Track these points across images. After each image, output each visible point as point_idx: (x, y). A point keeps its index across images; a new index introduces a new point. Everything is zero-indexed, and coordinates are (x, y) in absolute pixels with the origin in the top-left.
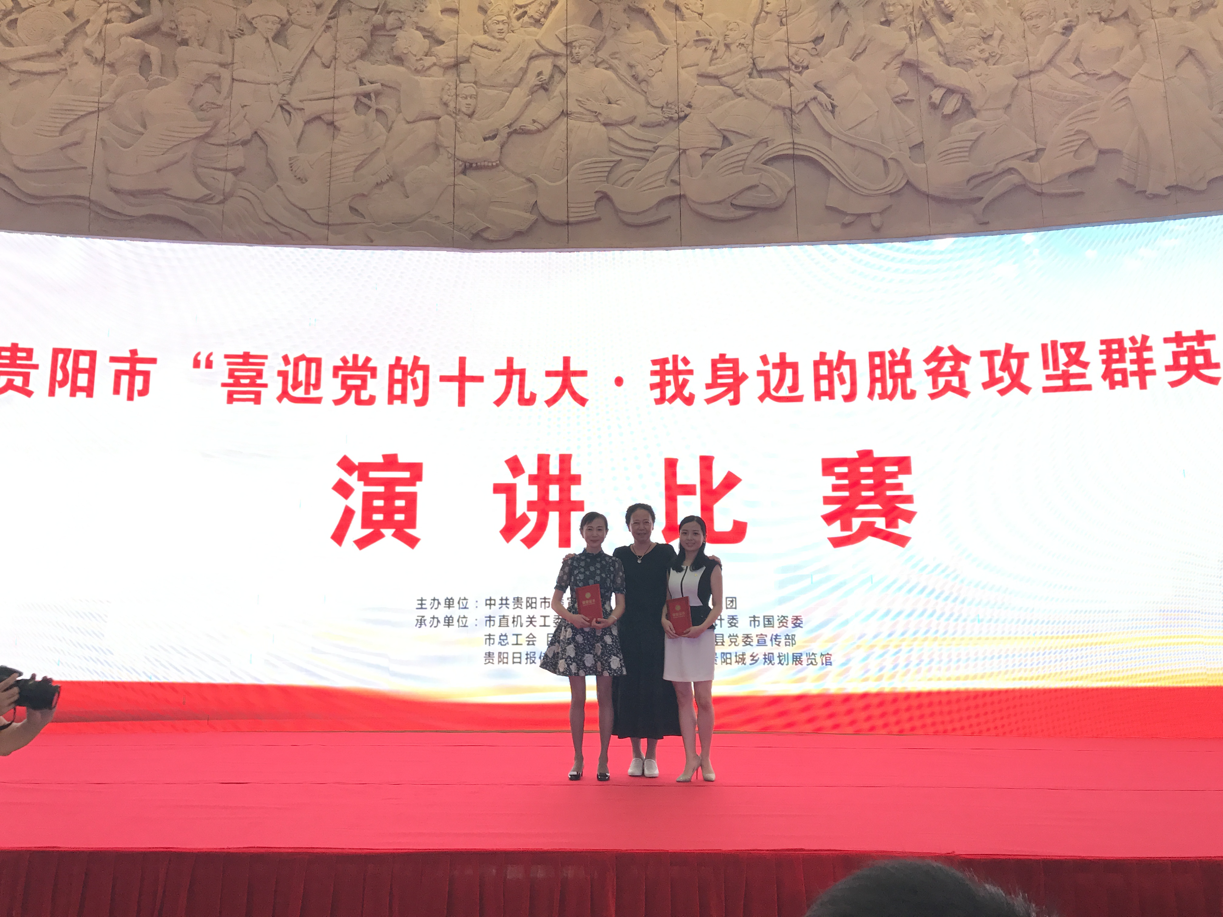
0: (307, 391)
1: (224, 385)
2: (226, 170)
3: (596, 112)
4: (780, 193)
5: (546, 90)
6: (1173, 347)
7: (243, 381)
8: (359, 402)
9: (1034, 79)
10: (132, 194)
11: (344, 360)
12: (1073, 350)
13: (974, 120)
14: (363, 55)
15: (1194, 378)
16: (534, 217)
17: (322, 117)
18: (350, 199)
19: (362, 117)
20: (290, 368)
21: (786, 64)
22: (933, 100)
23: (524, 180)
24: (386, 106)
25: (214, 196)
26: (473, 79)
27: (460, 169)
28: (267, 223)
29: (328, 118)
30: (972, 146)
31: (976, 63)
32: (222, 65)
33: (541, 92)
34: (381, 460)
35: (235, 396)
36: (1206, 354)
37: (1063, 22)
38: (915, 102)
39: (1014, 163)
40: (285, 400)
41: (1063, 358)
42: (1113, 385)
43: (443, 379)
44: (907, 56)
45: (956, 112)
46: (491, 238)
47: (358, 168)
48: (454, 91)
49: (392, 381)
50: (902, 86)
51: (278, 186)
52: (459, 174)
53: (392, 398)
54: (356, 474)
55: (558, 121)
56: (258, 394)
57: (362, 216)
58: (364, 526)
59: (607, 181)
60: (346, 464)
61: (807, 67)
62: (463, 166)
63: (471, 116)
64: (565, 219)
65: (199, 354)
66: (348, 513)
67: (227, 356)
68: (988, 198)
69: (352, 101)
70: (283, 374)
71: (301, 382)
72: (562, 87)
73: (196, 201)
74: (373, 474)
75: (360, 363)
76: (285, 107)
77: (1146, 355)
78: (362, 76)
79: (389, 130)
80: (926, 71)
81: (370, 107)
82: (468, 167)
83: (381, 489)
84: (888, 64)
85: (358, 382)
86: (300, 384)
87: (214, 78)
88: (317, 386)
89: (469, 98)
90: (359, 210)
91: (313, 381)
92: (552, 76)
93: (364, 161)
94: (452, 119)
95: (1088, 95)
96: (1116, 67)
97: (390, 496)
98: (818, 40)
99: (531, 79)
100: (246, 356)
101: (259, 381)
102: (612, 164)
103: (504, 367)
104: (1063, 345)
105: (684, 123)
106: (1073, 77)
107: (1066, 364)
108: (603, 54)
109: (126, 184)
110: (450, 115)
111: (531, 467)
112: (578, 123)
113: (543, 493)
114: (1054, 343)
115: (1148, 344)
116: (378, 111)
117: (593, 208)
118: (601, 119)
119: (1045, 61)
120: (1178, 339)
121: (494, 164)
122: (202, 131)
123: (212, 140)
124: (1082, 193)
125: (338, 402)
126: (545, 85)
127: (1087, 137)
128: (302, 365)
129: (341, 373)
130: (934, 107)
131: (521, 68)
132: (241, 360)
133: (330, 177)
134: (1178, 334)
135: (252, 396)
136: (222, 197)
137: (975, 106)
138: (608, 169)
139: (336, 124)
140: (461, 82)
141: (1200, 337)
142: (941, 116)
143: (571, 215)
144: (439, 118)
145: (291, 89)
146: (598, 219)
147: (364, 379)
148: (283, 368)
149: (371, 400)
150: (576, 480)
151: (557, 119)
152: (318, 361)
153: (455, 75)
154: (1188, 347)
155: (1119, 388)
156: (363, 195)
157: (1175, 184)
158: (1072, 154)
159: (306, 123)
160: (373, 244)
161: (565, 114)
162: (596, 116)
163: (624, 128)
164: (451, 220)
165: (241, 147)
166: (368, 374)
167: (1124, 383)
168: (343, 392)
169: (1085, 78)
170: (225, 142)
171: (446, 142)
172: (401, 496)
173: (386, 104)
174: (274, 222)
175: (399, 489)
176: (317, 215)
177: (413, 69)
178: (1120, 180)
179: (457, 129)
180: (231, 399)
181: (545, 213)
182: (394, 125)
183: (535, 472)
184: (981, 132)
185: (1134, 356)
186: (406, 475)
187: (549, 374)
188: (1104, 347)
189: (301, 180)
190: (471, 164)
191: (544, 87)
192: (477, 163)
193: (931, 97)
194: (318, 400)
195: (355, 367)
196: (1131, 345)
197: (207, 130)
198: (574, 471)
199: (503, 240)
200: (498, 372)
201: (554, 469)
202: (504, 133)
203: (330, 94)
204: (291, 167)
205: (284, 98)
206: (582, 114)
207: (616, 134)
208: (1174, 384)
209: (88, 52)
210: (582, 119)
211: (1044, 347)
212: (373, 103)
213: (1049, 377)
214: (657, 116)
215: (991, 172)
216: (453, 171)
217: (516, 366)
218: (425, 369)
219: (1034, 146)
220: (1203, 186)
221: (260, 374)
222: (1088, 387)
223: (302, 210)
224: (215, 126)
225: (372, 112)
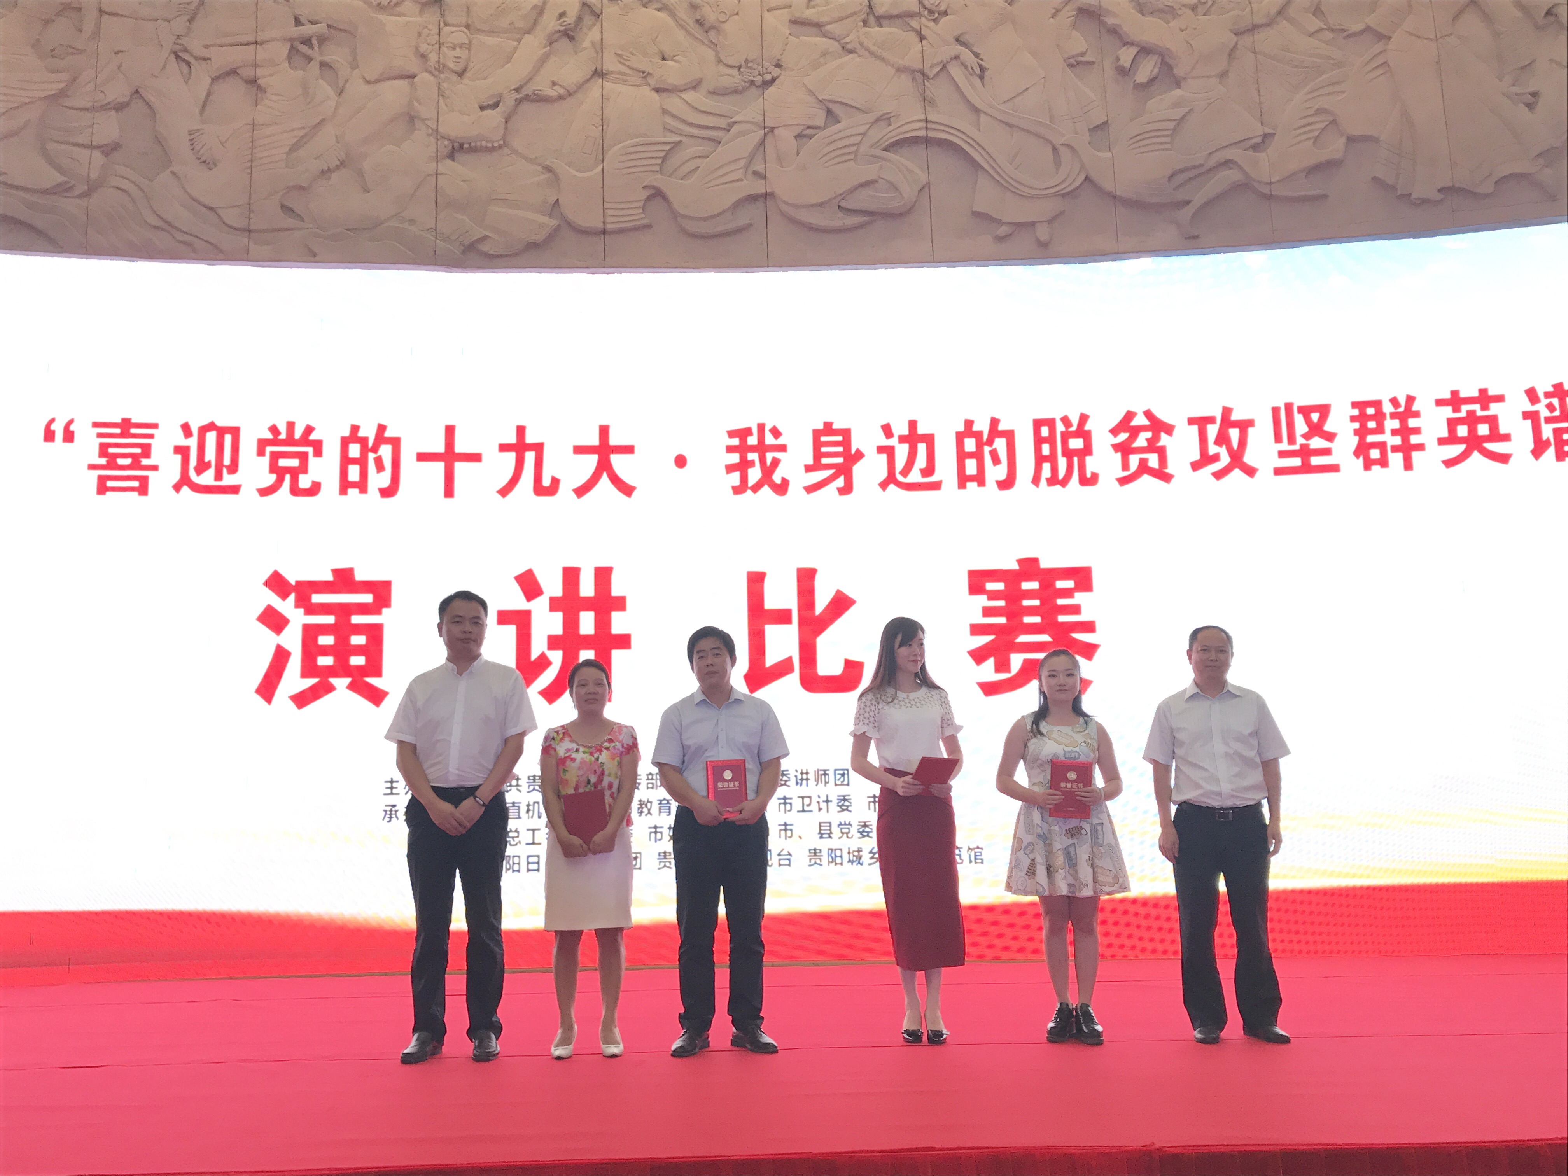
0: (219, 476)
1: (92, 467)
2: (92, 147)
3: (644, 72)
4: (908, 192)
5: (571, 38)
6: (1447, 412)
7: (121, 461)
8: (295, 491)
9: (1260, 36)
11: (274, 429)
12: (1315, 417)
13: (1178, 92)
15: (1476, 455)
16: (554, 222)
17: (238, 71)
18: (281, 193)
19: (300, 73)
20: (192, 443)
21: (915, 7)
22: (1121, 62)
23: (540, 168)
24: (334, 57)
25: (74, 185)
26: (464, 21)
27: (445, 151)
28: (155, 227)
29: (248, 73)
30: (1174, 130)
31: (1179, 12)
33: (565, 41)
34: (330, 577)
35: (110, 484)
36: (1492, 421)
38: (1096, 65)
39: (1232, 154)
40: (185, 489)
41: (1301, 427)
42: (1368, 465)
43: (422, 457)
44: (1086, 2)
45: (1153, 80)
46: (491, 252)
47: (294, 148)
48: (437, 37)
49: (346, 461)
50: (1078, 43)
51: (173, 173)
52: (444, 159)
53: (345, 486)
54: (292, 597)
55: (588, 85)
56: (144, 481)
58: (305, 674)
59: (661, 171)
60: (277, 583)
61: (946, 13)
62: (450, 147)
63: (461, 74)
64: (601, 225)
65: (52, 421)
66: (281, 656)
67: (96, 425)
68: (1198, 200)
69: (285, 49)
70: (182, 451)
71: (209, 462)
72: (594, 34)
73: (46, 192)
74: (317, 598)
75: (298, 435)
76: (180, 54)
77: (1412, 423)
78: (298, 12)
79: (340, 93)
80: (1110, 21)
81: (310, 59)
83: (330, 619)
85: (294, 463)
86: (208, 466)
87: (72, 10)
88: (233, 468)
89: (458, 49)
90: (295, 209)
91: (227, 461)
92: (579, 19)
93: (302, 137)
94: (432, 78)
95: (1333, 59)
96: (1371, 20)
97: (343, 630)
99: (550, 23)
100: (126, 425)
101: (145, 462)
102: (667, 148)
103: (512, 439)
104: (1301, 410)
105: (772, 89)
106: (1312, 35)
107: (1306, 436)
110: (430, 72)
111: (553, 586)
112: (619, 87)
113: (571, 623)
114: (1289, 407)
115: (1415, 408)
116: (323, 65)
117: (641, 211)
118: (652, 81)
119: (1274, 11)
120: (1455, 400)
121: (496, 144)
122: (54, 88)
123: (68, 102)
124: (1325, 196)
125: (265, 492)
126: (571, 33)
127: (1331, 119)
128: (211, 438)
129: (269, 449)
130: (1123, 72)
131: (535, 7)
132: (118, 431)
133: (252, 161)
134: (1455, 393)
135: (136, 484)
136: (86, 187)
137: (1179, 72)
138: (662, 154)
139: (259, 81)
140: (446, 25)
141: (1485, 398)
142: (1132, 84)
143: (608, 219)
144: (413, 77)
145: (189, 29)
146: (649, 226)
147: (303, 457)
148: (183, 442)
149: (314, 490)
150: (620, 604)
151: (589, 80)
152: (235, 432)
153: (438, 14)
154: (1468, 412)
155: (1376, 468)
156: (303, 188)
157: (1451, 184)
158: (1312, 141)
159: (214, 80)
160: (317, 259)
161: (599, 73)
162: (644, 77)
163: (683, 95)
164: (433, 226)
165: (113, 113)
166: (310, 450)
167: (1383, 462)
168: (274, 477)
169: (1329, 35)
170: (89, 105)
172: (359, 629)
173: (336, 55)
174: (167, 226)
175: (356, 619)
176: (232, 217)
177: (375, 3)
178: (1375, 179)
179: (441, 93)
180: (102, 489)
181: (571, 216)
182: (348, 85)
183: (559, 593)
184: (1187, 110)
185: (1396, 424)
186: (367, 598)
187: (579, 450)
188: (1356, 412)
189: (208, 164)
190: (461, 146)
191: (569, 34)
192: (470, 144)
193: (1118, 59)
194: (234, 490)
195: (290, 441)
196: (1392, 410)
197: (62, 85)
198: (615, 592)
199: (509, 255)
200: (504, 448)
201: (587, 588)
202: (510, 100)
203: (252, 39)
204: (192, 145)
205: (180, 41)
206: (624, 74)
207: (674, 103)
208: (1449, 463)
210: (624, 82)
211: (1276, 411)
212: (315, 53)
213: (1282, 454)
214: (732, 79)
215: (1202, 165)
216: (435, 155)
217: (529, 439)
218: (395, 443)
219: (1259, 130)
220: (1488, 188)
221: (146, 451)
222: (1334, 468)
223: (211, 209)
224: (74, 80)
225: (314, 66)
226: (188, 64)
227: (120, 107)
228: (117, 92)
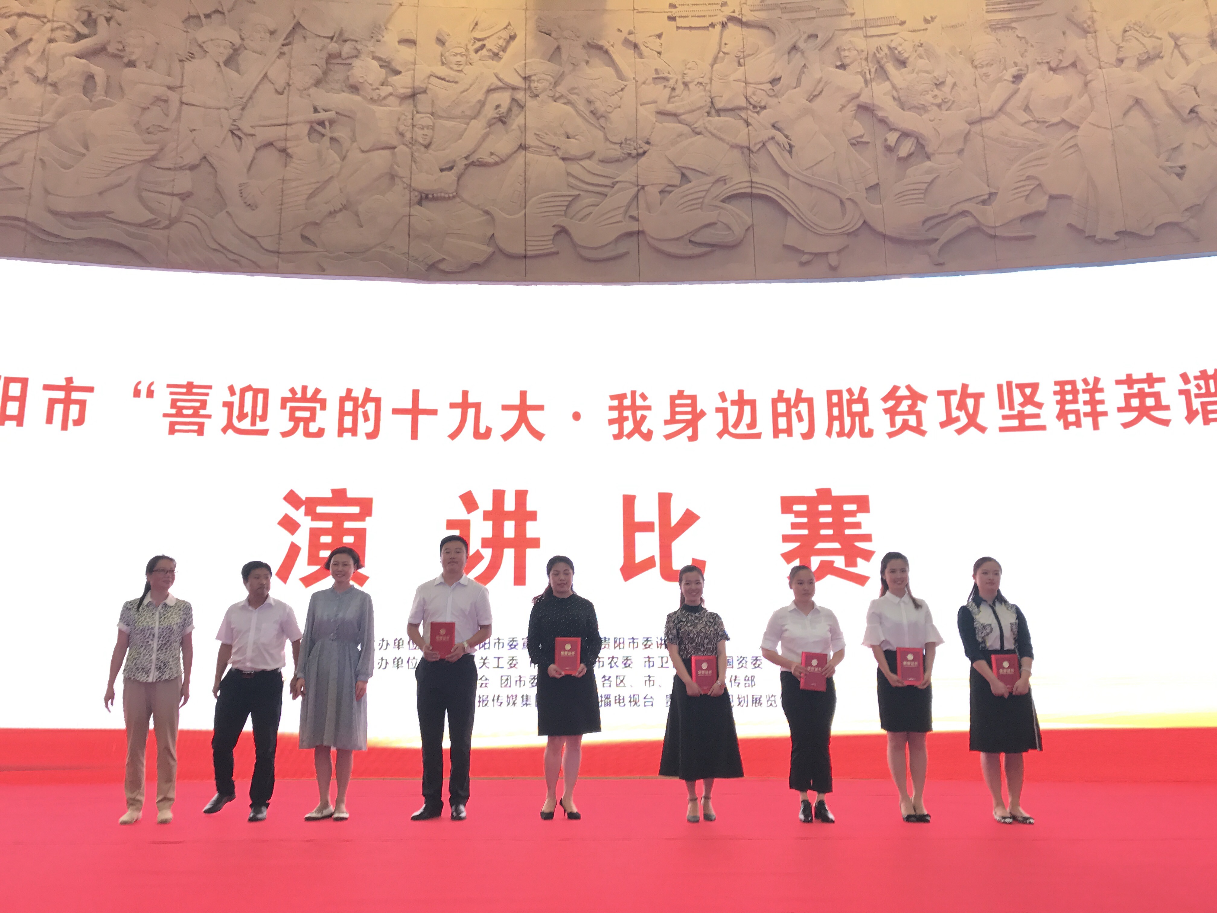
0: (253, 423)
1: (165, 415)
2: (172, 195)
3: (554, 147)
4: (738, 230)
5: (504, 123)
6: (1124, 389)
7: (185, 412)
8: (307, 434)
9: (986, 125)
10: (73, 216)
11: (293, 391)
12: (1028, 391)
13: (928, 164)
14: (318, 83)
15: (1145, 419)
16: (490, 250)
17: (274, 144)
18: (302, 227)
19: (316, 145)
20: (236, 399)
21: (743, 103)
22: (889, 143)
23: (481, 212)
25: (160, 221)
26: (430, 110)
27: (416, 200)
28: (215, 250)
29: (280, 144)
30: (926, 190)
31: (929, 109)
32: (170, 88)
33: (500, 124)
34: (329, 495)
35: (177, 427)
36: (1157, 396)
37: (1013, 71)
38: (870, 144)
39: (966, 206)
40: (230, 431)
41: (1018, 398)
42: (1067, 425)
43: (396, 411)
44: (864, 99)
45: (910, 155)
46: (447, 270)
47: (312, 196)
48: (411, 121)
49: (342, 413)
50: (858, 129)
51: (227, 212)
52: (413, 205)
53: (341, 431)
54: (303, 509)
55: (515, 155)
56: (201, 426)
57: (314, 244)
58: (311, 562)
59: (565, 215)
60: (292, 498)
61: (765, 108)
62: (419, 197)
63: (427, 146)
64: (523, 252)
65: (139, 383)
66: (294, 550)
67: (169, 386)
68: (943, 239)
69: (306, 129)
70: (229, 405)
71: (247, 413)
72: (520, 120)
73: (140, 225)
74: (320, 509)
75: (309, 395)
76: (235, 132)
77: (1098, 396)
78: (316, 104)
79: (343, 159)
80: (880, 114)
81: (323, 135)
82: (424, 198)
83: (329, 524)
84: (843, 107)
85: (307, 414)
86: (246, 415)
87: (162, 101)
88: (264, 418)
89: (425, 129)
90: (311, 238)
91: (259, 412)
92: (510, 110)
93: (317, 188)
94: (407, 149)
95: (1038, 141)
96: (1065, 115)
97: (338, 531)
98: (775, 81)
99: (489, 112)
100: (190, 386)
101: (202, 412)
102: (570, 199)
103: (459, 400)
104: (1018, 386)
105: (643, 159)
106: (1024, 124)
107: (1022, 405)
108: (561, 89)
109: (66, 206)
110: (406, 145)
111: (486, 503)
112: (537, 157)
113: (498, 529)
114: (1009, 384)
115: (1100, 386)
116: (332, 139)
117: (551, 242)
118: (560, 153)
119: (996, 108)
120: (1129, 381)
121: (451, 195)
122: (147, 155)
123: (157, 164)
124: (1033, 237)
125: (285, 434)
126: (503, 119)
127: (1037, 183)
128: (249, 395)
129: (289, 405)
130: (889, 149)
131: (479, 101)
132: (184, 390)
133: (282, 204)
134: (1129, 376)
135: (195, 428)
136: (168, 222)
137: (929, 149)
138: (566, 203)
139: (289, 151)
140: (417, 112)
141: (1151, 380)
142: (896, 158)
143: (529, 248)
144: (394, 148)
145: (242, 114)
146: (557, 253)
147: (313, 410)
148: (229, 399)
149: (321, 433)
150: (533, 516)
151: (515, 152)
152: (265, 392)
153: (412, 106)
154: (1139, 389)
155: (1072, 428)
156: (316, 224)
157: (1124, 229)
158: (1024, 199)
159: (257, 150)
160: (325, 273)
161: (523, 147)
162: (555, 150)
163: (582, 163)
164: (407, 251)
165: (188, 172)
166: (318, 406)
167: (1078, 424)
168: (292, 424)
169: (1035, 125)
170: (171, 166)
171: (401, 171)
172: (350, 532)
173: (341, 133)
174: (223, 249)
175: (348, 525)
176: (267, 243)
177: (369, 98)
178: (1070, 225)
179: (413, 160)
180: (172, 431)
181: (502, 245)
182: (348, 154)
183: (490, 508)
184: (936, 175)
185: (1087, 397)
186: (356, 510)
187: (505, 408)
188: (1057, 388)
189: (252, 206)
190: (427, 196)
192: (433, 194)
193: (886, 140)
194: (264, 432)
195: (304, 399)
196: (1084, 387)
197: (154, 153)
198: (530, 507)
199: (460, 272)
200: (453, 406)
201: (510, 505)
202: (461, 165)
203: (283, 121)
204: (241, 193)
205: (235, 123)
206: (542, 148)
207: (575, 169)
208: (1126, 425)
209: (29, 71)
210: (541, 153)
211: (1000, 387)
212: (327, 131)
213: (1005, 417)
214: (616, 152)
215: (945, 215)
216: (408, 202)
217: (471, 399)
218: (377, 401)
219: (987, 190)
220: (1151, 232)
221: (204, 405)
222: (1043, 428)
223: (252, 237)
224: (162, 149)
225: (326, 140)
226: (240, 138)
227: (193, 168)
228: (192, 157)
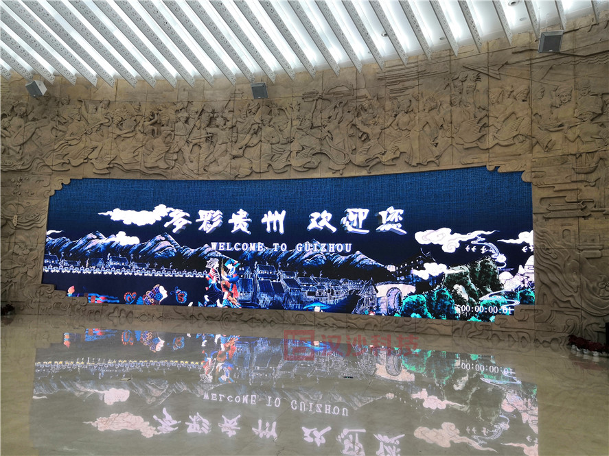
2: (173, 160)
3: (269, 140)
4: (316, 164)
9: (386, 130)
10: (150, 168)
13: (369, 142)
14: (208, 126)
16: (251, 171)
17: (197, 144)
18: (203, 167)
19: (208, 143)
21: (320, 125)
22: (359, 136)
23: (249, 161)
24: (214, 140)
25: (170, 167)
26: (236, 132)
28: (183, 174)
29: (199, 144)
30: (367, 151)
31: (371, 125)
32: (172, 131)
37: (395, 113)
38: (355, 136)
39: (378, 156)
44: (353, 123)
45: (365, 139)
46: (240, 177)
47: (206, 158)
48: (232, 135)
50: (352, 131)
51: (186, 164)
52: (232, 159)
55: (258, 144)
57: (207, 171)
59: (271, 161)
61: (326, 126)
63: (236, 142)
64: (259, 171)
68: (371, 165)
69: (205, 139)
72: (260, 133)
73: (165, 169)
76: (187, 142)
78: (207, 132)
79: (214, 147)
80: (358, 127)
82: (234, 157)
84: (348, 125)
87: (170, 135)
89: (235, 137)
92: (258, 130)
93: (208, 156)
94: (231, 144)
95: (399, 135)
98: (330, 118)
99: (252, 131)
102: (272, 156)
105: (292, 144)
106: (396, 130)
108: (271, 123)
109: (149, 166)
110: (230, 142)
112: (264, 144)
116: (212, 142)
117: (267, 168)
118: (270, 142)
119: (389, 125)
121: (241, 156)
122: (167, 150)
123: (169, 152)
124: (396, 165)
127: (397, 148)
130: (360, 138)
131: (250, 128)
133: (199, 161)
136: (172, 167)
137: (370, 138)
139: (200, 146)
140: (233, 132)
142: (361, 141)
143: (261, 170)
144: (227, 143)
145: (189, 137)
146: (268, 171)
153: (232, 130)
156: (208, 165)
157: (419, 163)
158: (393, 153)
159: (193, 146)
161: (261, 141)
163: (276, 145)
164: (230, 172)
169: (399, 130)
170: (172, 152)
171: (229, 150)
174: (185, 174)
176: (195, 172)
177: (221, 129)
178: (405, 161)
179: (232, 146)
181: (254, 170)
182: (216, 145)
184: (370, 146)
189: (192, 162)
191: (256, 133)
192: (237, 156)
199: (243, 178)
202: (244, 147)
203: (199, 138)
204: (189, 159)
205: (187, 139)
206: (265, 141)
207: (274, 146)
209: (140, 131)
212: (210, 139)
214: (285, 141)
215: (372, 158)
216: (230, 159)
219: (384, 151)
220: (426, 164)
223: (192, 170)
224: (170, 148)
225: (210, 142)
226: (189, 143)
227: (177, 152)
228: (177, 150)
